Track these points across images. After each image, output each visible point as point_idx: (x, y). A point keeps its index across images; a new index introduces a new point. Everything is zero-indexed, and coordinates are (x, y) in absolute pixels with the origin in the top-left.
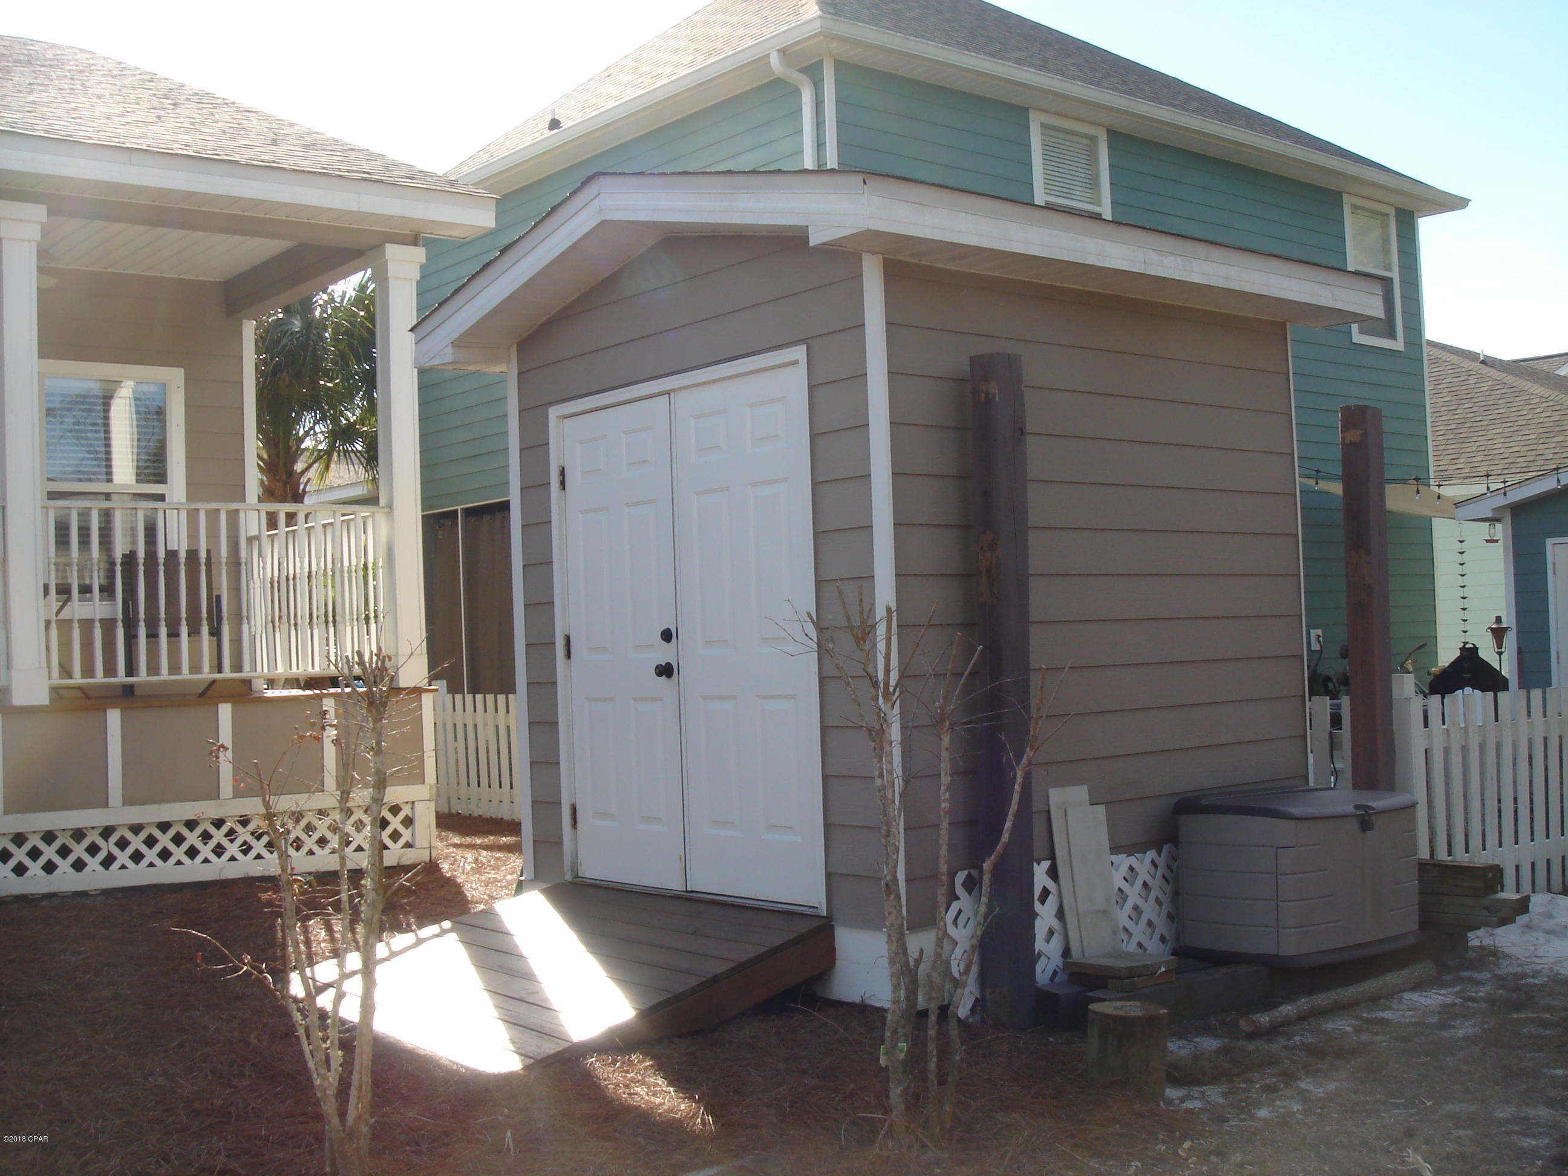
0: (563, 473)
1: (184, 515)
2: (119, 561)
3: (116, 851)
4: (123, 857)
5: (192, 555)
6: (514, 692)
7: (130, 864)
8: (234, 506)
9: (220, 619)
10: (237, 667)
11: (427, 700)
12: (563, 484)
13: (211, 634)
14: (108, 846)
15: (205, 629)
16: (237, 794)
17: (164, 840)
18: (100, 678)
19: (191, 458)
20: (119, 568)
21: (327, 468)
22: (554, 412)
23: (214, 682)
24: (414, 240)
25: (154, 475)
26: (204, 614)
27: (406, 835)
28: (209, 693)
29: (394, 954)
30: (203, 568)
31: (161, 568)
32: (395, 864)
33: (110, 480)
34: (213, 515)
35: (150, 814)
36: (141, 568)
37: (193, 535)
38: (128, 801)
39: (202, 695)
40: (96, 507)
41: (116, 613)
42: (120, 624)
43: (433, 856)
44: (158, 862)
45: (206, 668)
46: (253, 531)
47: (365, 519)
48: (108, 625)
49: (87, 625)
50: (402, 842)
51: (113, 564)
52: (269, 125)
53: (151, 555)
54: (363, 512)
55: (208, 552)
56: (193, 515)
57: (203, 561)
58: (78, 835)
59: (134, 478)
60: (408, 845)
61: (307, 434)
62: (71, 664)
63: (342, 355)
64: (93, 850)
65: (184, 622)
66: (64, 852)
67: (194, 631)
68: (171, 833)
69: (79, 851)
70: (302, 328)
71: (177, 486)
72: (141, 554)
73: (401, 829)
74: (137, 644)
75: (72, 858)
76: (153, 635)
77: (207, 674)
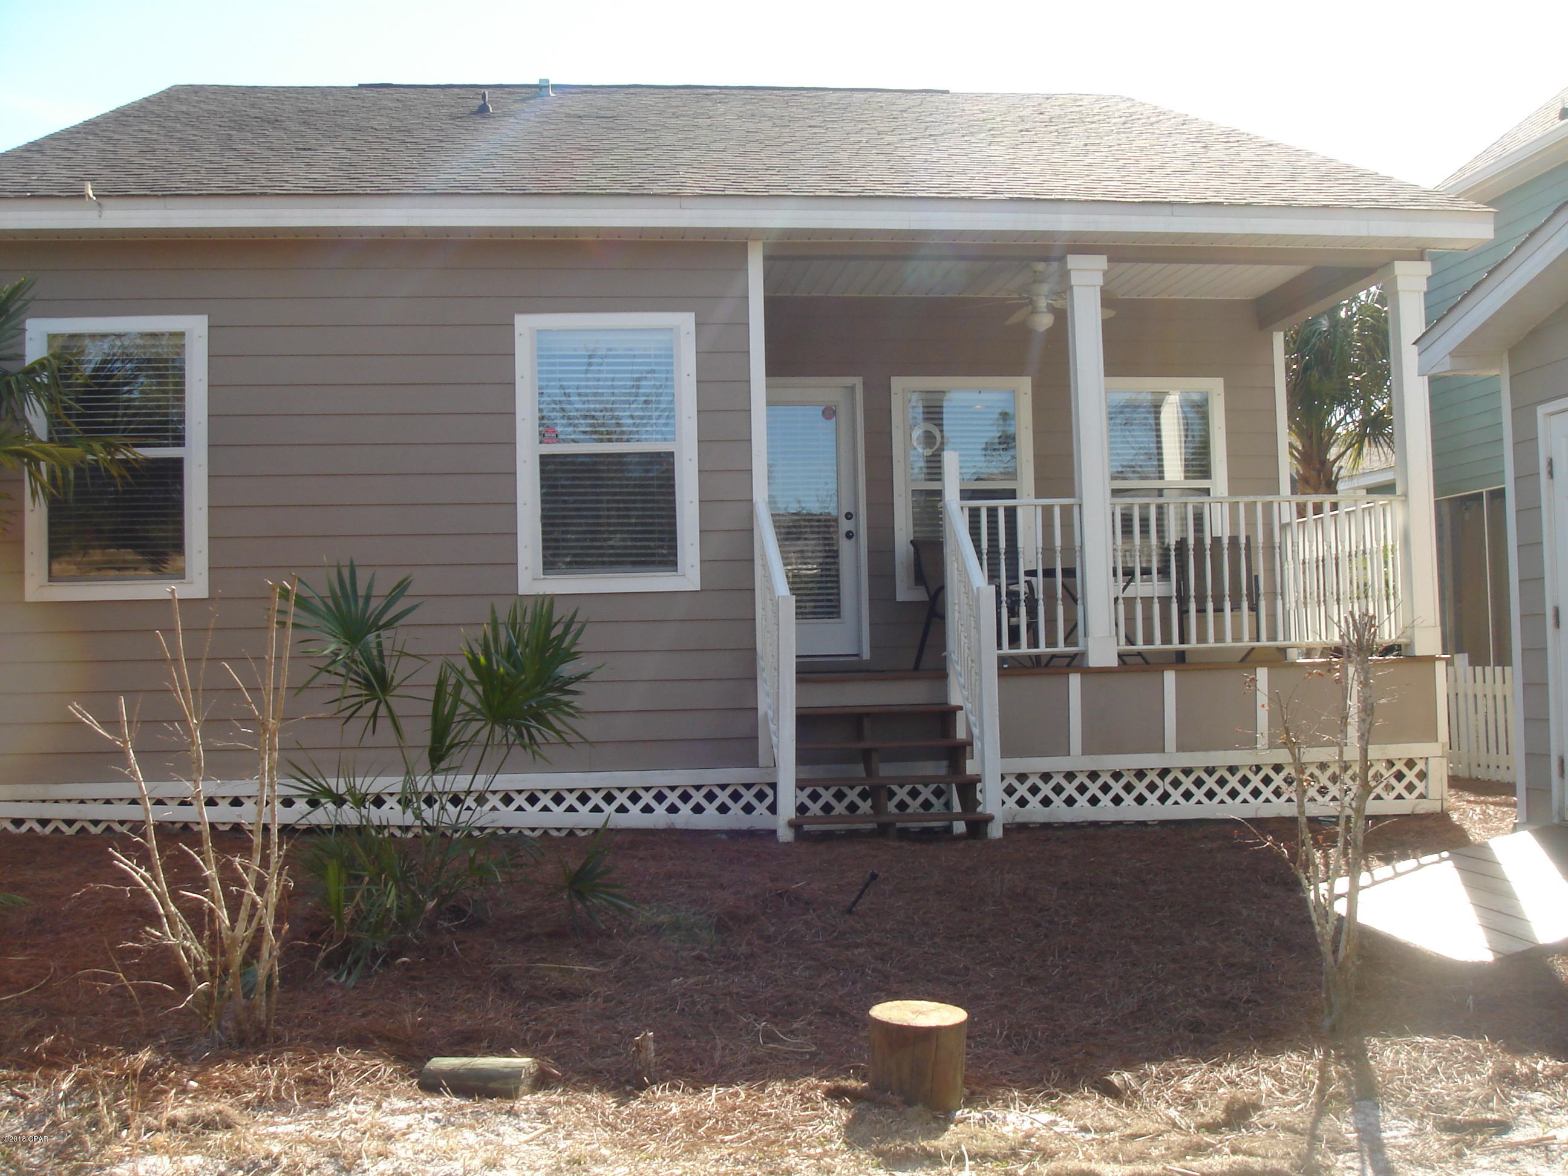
0: (1550, 463)
1: (1226, 507)
2: (1173, 547)
3: (1170, 790)
4: (1176, 795)
5: (1234, 540)
6: (1510, 664)
7: (1182, 800)
8: (1269, 498)
9: (1258, 595)
10: (1273, 637)
11: (1440, 667)
12: (1551, 473)
13: (1251, 609)
14: (1164, 785)
15: (1245, 605)
16: (1272, 746)
17: (1210, 782)
18: (1158, 645)
19: (1232, 455)
20: (1173, 553)
21: (1359, 454)
22: (1541, 410)
23: (1253, 649)
24: (1419, 255)
25: (1200, 471)
26: (1244, 592)
27: (1420, 787)
28: (1249, 658)
29: (1375, 883)
30: (1243, 552)
31: (1208, 553)
32: (1408, 812)
33: (1162, 478)
34: (1251, 507)
35: (1198, 759)
36: (1191, 553)
37: (1234, 523)
38: (1181, 748)
39: (1242, 660)
40: (1153, 502)
41: (1171, 590)
42: (1174, 600)
43: (1445, 807)
44: (1205, 800)
45: (1246, 637)
46: (1286, 519)
47: (1384, 506)
48: (1165, 601)
49: (1147, 601)
50: (1416, 793)
51: (1168, 549)
52: (1288, 158)
53: (1199, 541)
54: (1381, 500)
55: (1248, 538)
56: (1233, 507)
57: (1243, 546)
58: (1140, 774)
59: (1182, 475)
60: (1422, 796)
61: (1338, 423)
62: (1134, 634)
63: (1368, 350)
64: (1152, 787)
65: (1227, 598)
66: (1129, 788)
67: (1236, 607)
68: (1216, 776)
69: (1141, 788)
70: (1330, 327)
71: (1219, 481)
72: (1191, 541)
73: (1416, 782)
74: (1188, 618)
75: (1135, 794)
76: (1201, 611)
77: (1246, 643)
